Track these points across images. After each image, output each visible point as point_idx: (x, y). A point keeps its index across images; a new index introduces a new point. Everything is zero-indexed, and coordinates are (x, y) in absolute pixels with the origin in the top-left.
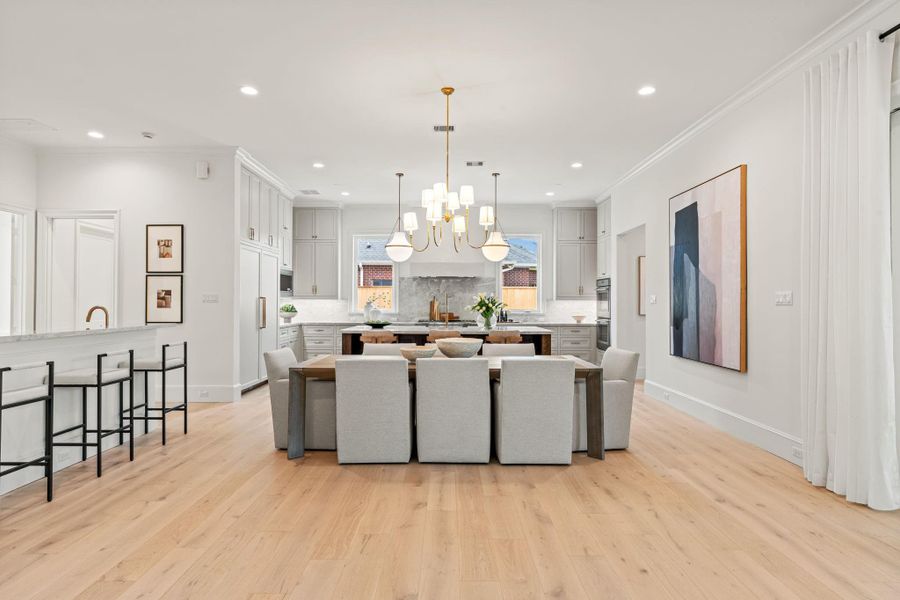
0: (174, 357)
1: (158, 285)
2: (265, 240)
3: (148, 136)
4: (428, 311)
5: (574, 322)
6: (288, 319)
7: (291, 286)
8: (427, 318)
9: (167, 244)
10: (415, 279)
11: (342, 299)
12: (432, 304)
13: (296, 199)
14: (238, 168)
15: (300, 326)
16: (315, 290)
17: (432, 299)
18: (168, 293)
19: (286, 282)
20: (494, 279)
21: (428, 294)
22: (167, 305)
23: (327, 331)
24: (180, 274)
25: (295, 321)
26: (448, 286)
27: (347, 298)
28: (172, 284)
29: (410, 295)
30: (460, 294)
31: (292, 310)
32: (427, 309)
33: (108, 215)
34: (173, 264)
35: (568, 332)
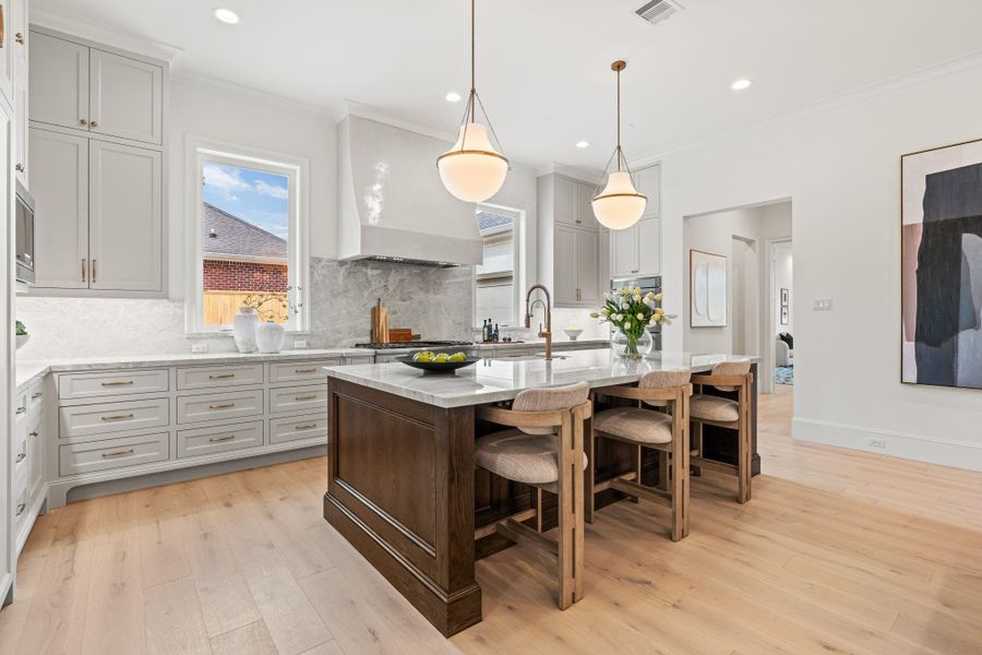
4: (368, 327)
8: (367, 340)
10: (342, 263)
12: (375, 312)
16: (90, 272)
17: (374, 304)
21: (366, 293)
23: (144, 384)
26: (402, 281)
29: (335, 295)
30: (422, 295)
32: (365, 324)
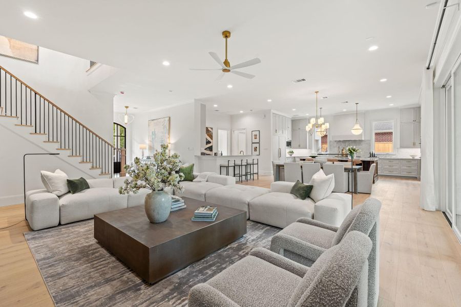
0: (255, 162)
1: (255, 145)
2: (281, 132)
3: (251, 110)
5: (411, 158)
6: (291, 155)
7: (290, 145)
9: (256, 135)
10: (336, 141)
11: (309, 148)
13: (293, 118)
14: (272, 114)
15: (295, 157)
16: (299, 146)
18: (256, 147)
19: (289, 144)
20: (370, 141)
22: (256, 151)
24: (259, 143)
25: (293, 156)
26: (349, 143)
27: (310, 148)
28: (257, 145)
29: (334, 147)
31: (292, 152)
33: (244, 129)
34: (257, 140)
35: (404, 162)
